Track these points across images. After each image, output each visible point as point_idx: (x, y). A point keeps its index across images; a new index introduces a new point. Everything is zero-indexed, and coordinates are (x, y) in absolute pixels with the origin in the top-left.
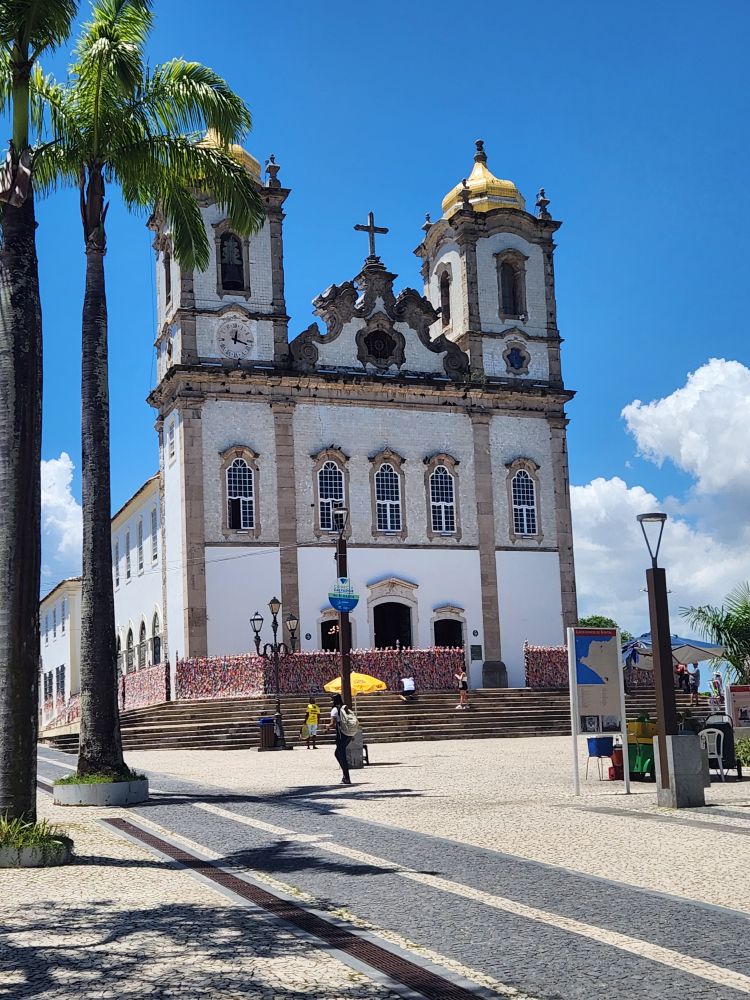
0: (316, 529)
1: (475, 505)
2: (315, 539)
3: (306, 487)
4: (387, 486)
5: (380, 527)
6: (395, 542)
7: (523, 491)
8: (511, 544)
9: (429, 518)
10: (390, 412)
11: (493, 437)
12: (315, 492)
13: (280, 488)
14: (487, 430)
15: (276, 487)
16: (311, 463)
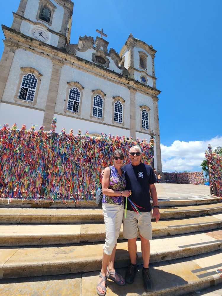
0: (65, 109)
1: (129, 116)
2: (64, 113)
3: (63, 93)
4: (98, 102)
5: (93, 115)
6: (99, 121)
7: (145, 115)
8: (141, 131)
9: (113, 116)
10: (102, 79)
11: (136, 98)
12: (67, 96)
13: (50, 90)
14: (135, 95)
15: (48, 89)
16: (67, 86)
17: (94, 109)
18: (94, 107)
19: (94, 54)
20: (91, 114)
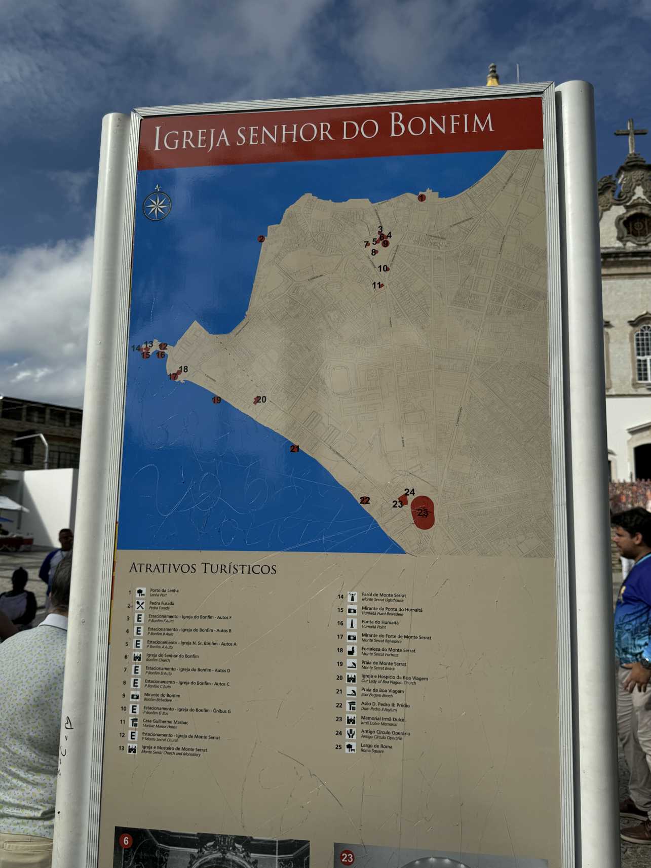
5: (640, 379)
17: (639, 365)
18: (639, 361)
19: (619, 219)
20: (634, 380)
